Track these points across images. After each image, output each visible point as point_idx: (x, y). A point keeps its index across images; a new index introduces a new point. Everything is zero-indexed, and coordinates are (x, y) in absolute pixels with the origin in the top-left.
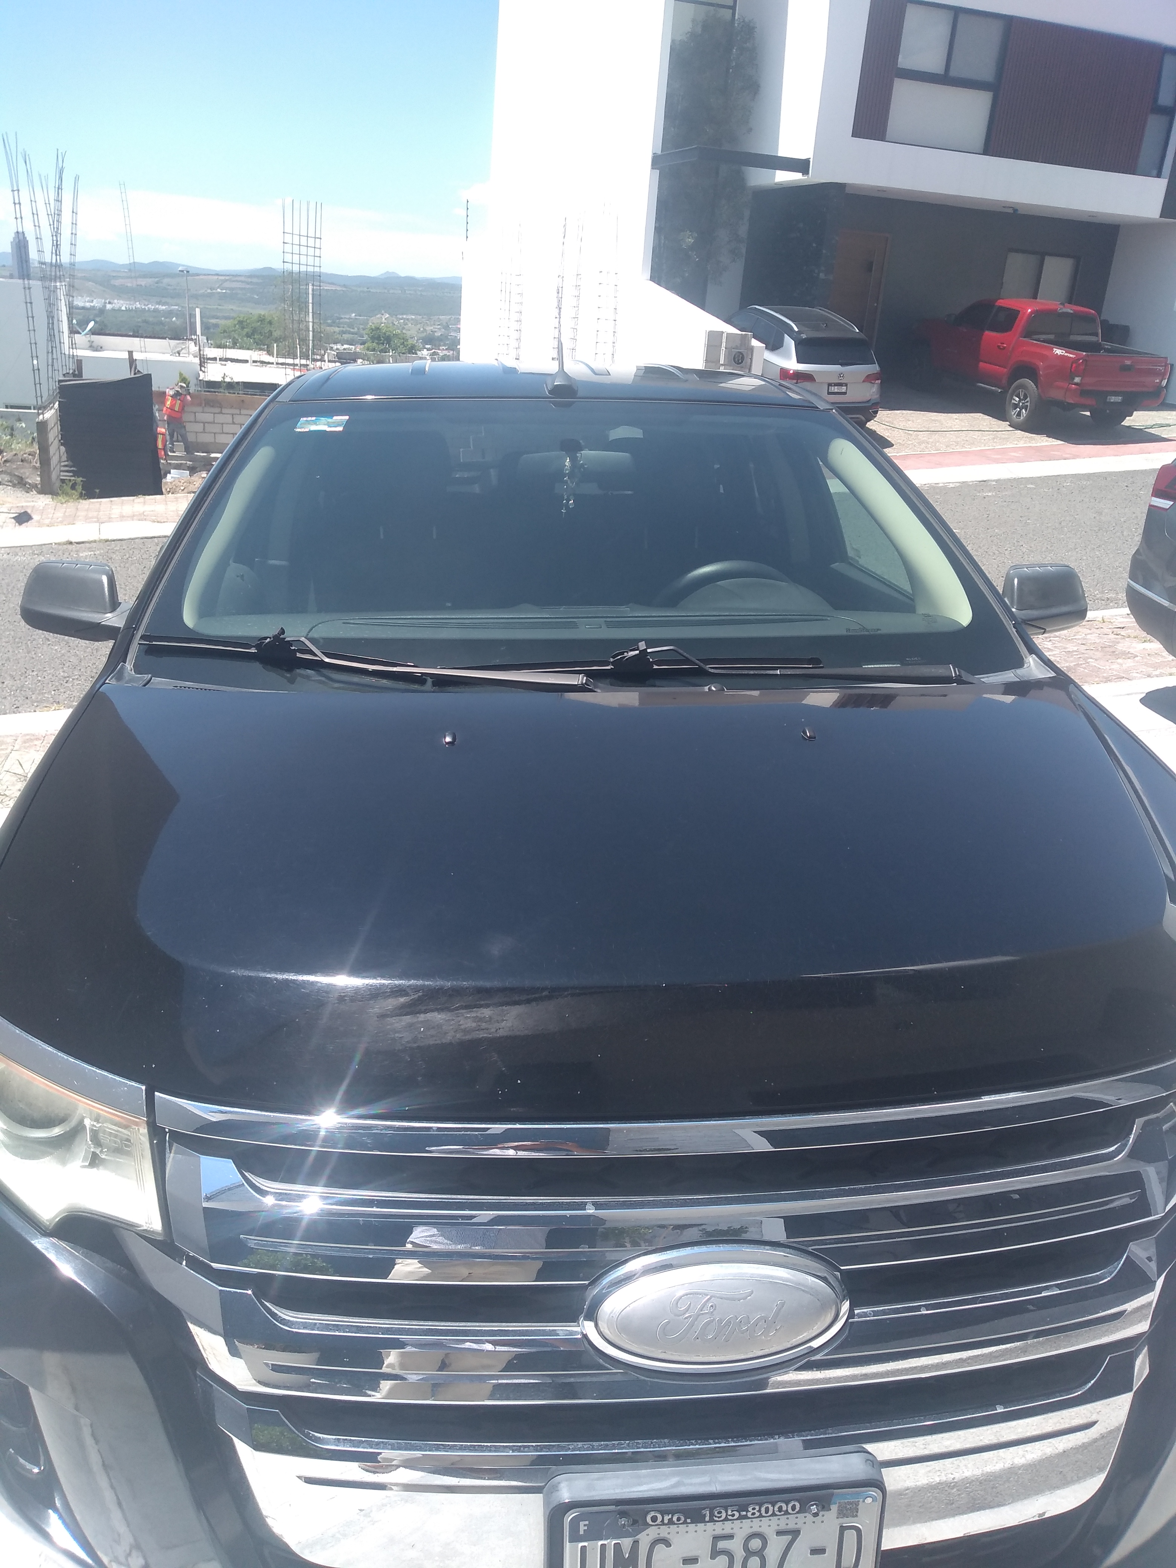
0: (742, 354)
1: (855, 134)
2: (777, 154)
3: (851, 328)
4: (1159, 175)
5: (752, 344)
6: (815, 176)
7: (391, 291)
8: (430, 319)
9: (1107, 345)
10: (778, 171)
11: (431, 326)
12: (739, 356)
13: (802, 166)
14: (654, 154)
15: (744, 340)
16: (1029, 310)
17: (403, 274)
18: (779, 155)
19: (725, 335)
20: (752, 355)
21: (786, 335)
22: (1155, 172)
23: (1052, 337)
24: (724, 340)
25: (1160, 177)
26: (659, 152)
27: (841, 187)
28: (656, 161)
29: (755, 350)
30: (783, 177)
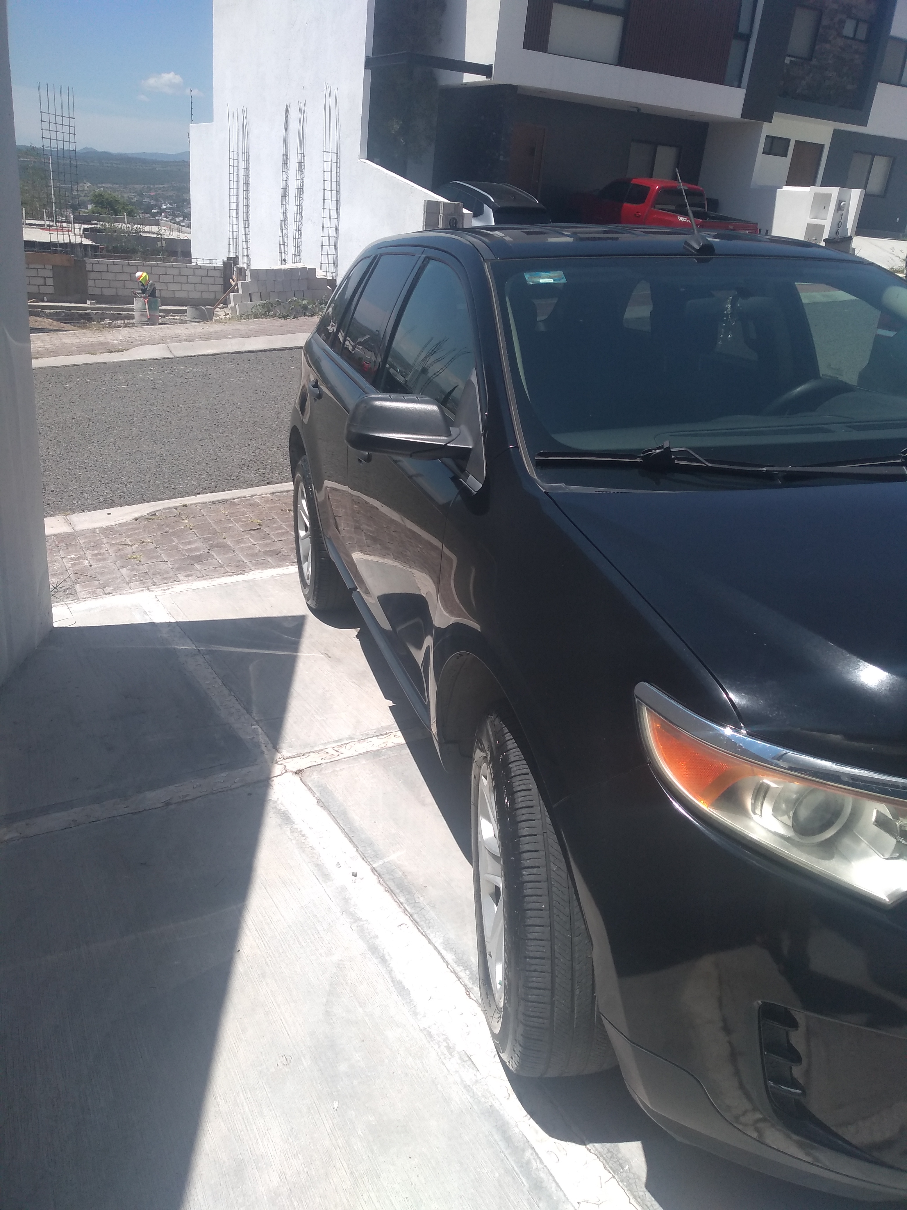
0: (456, 220)
1: (525, 47)
2: (464, 59)
3: (534, 201)
4: (739, 86)
5: (463, 212)
6: (496, 79)
7: (91, 164)
8: (126, 187)
9: (712, 214)
10: (465, 74)
11: (127, 193)
12: (453, 221)
13: (485, 70)
14: (367, 57)
15: (458, 210)
16: (657, 187)
17: (99, 149)
18: (466, 61)
19: (442, 205)
20: (463, 220)
21: (485, 205)
22: (736, 83)
23: (673, 207)
24: (442, 208)
25: (740, 88)
26: (371, 55)
27: (513, 88)
28: (369, 63)
29: (465, 216)
30: (469, 78)
